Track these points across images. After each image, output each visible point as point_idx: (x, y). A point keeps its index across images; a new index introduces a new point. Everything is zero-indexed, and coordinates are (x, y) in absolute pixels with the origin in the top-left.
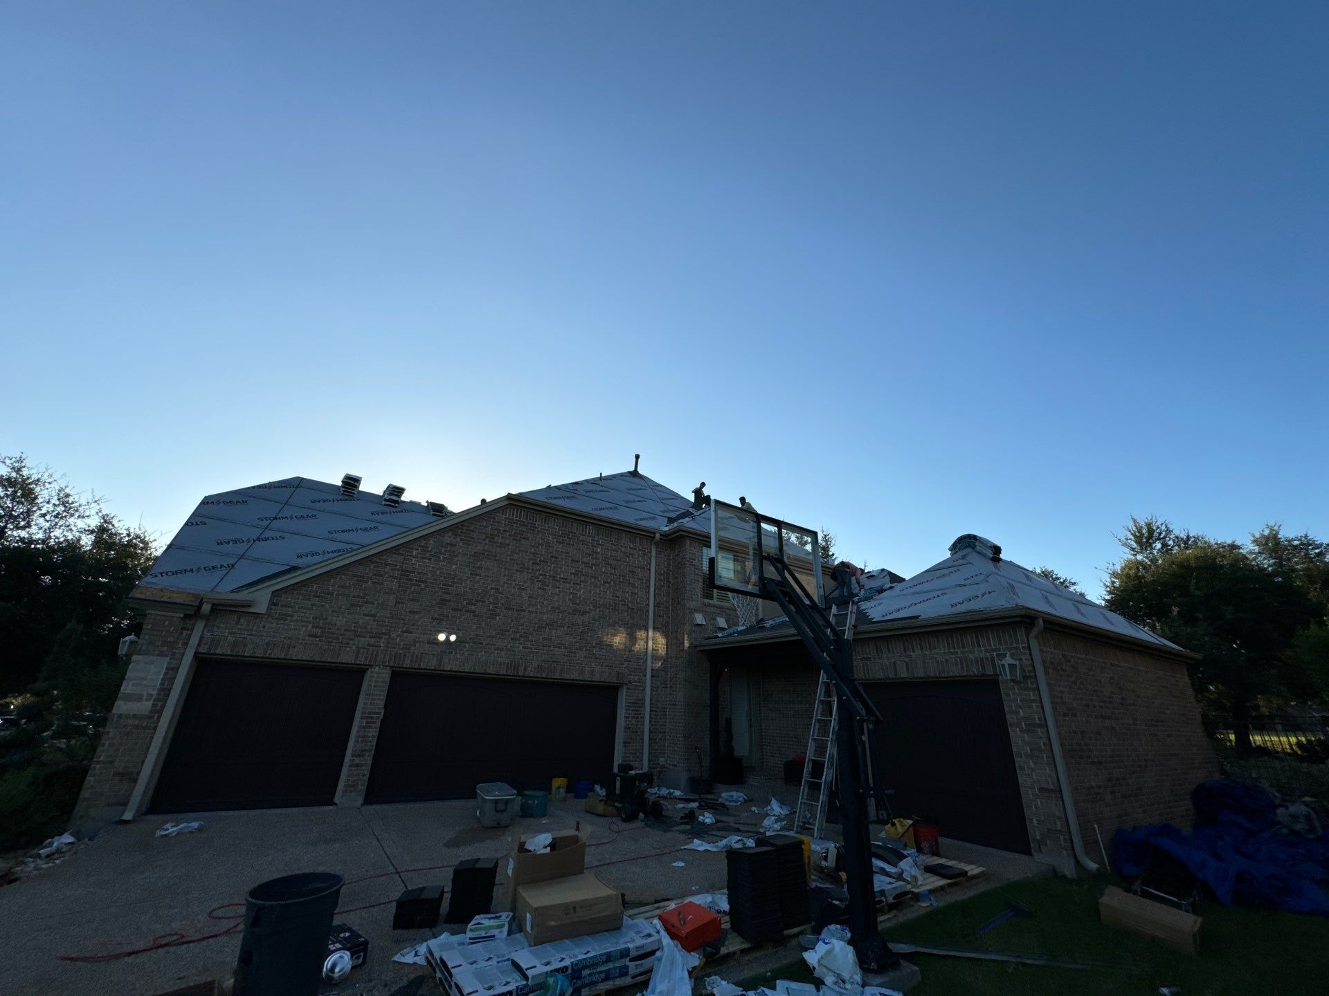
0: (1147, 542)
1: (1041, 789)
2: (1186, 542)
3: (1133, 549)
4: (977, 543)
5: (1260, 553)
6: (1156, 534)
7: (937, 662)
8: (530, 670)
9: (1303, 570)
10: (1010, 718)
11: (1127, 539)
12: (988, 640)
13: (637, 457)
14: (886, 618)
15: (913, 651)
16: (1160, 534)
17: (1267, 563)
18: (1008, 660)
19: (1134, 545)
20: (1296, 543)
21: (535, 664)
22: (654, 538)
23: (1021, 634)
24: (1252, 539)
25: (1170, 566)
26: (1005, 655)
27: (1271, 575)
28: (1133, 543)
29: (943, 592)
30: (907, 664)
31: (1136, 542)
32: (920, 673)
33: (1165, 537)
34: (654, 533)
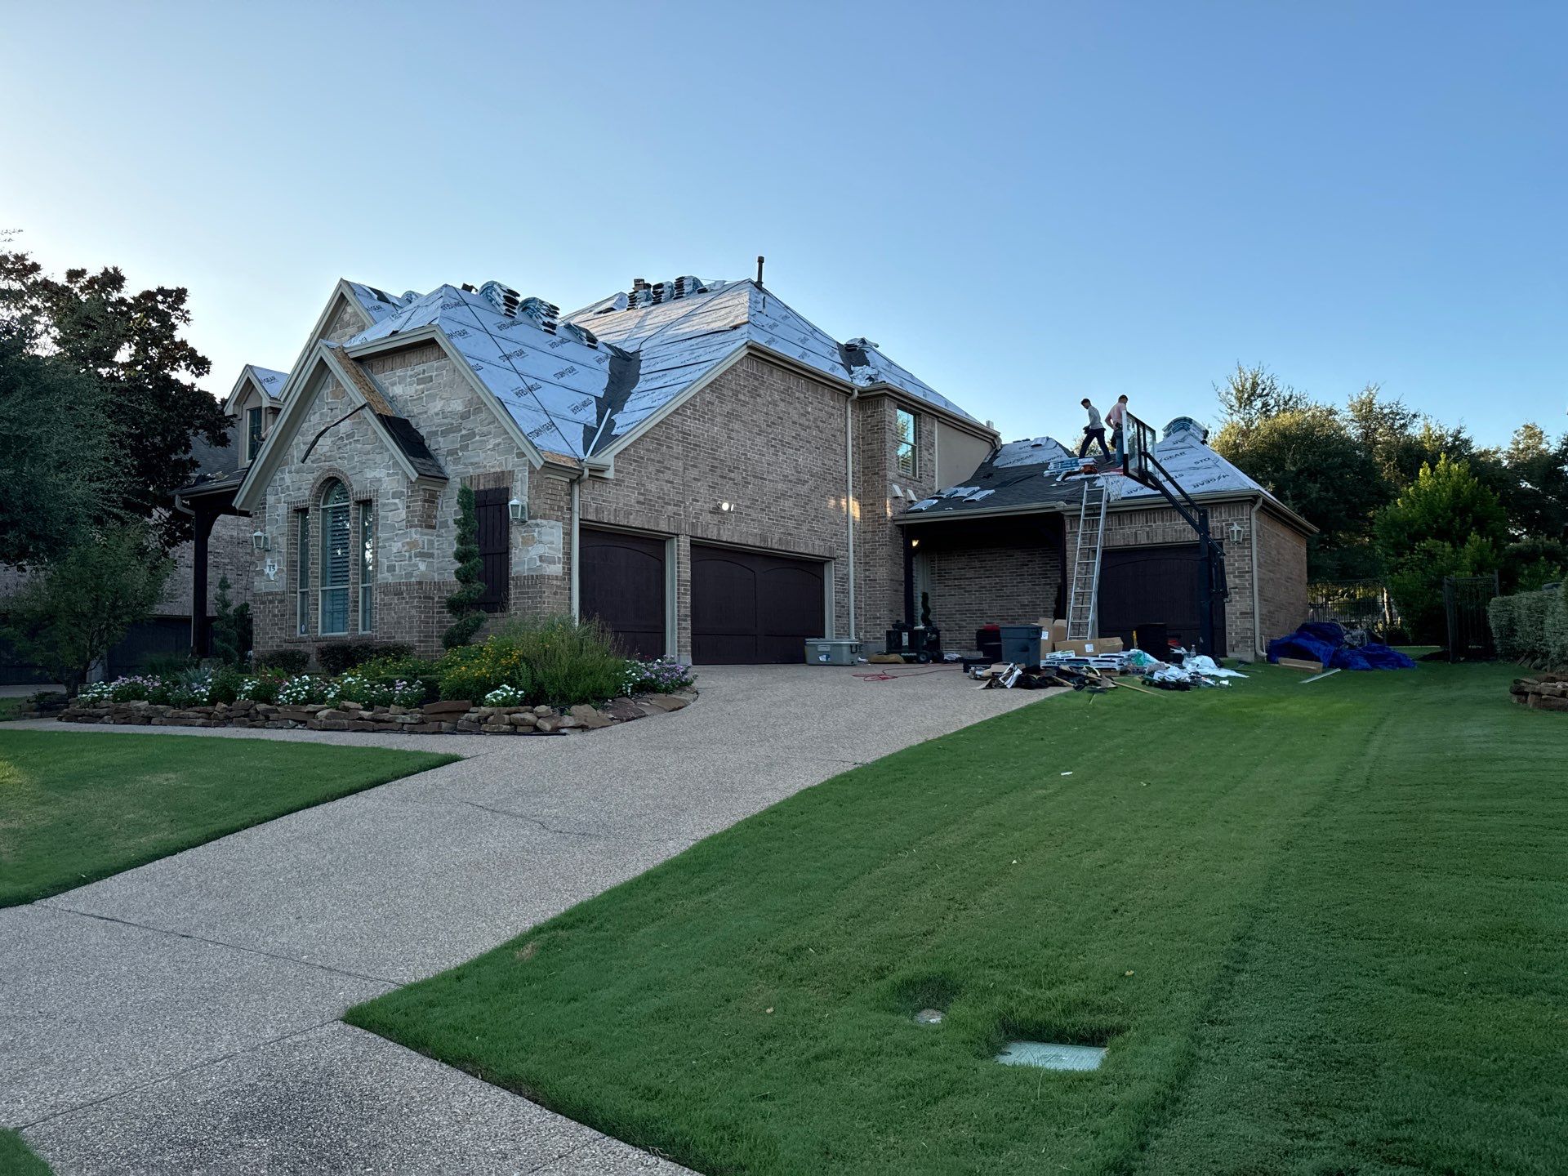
0: (1249, 398)
1: (1242, 613)
2: (1288, 405)
3: (1231, 407)
4: (1191, 426)
5: (1353, 420)
6: (1259, 391)
7: (1176, 531)
8: (774, 543)
9: (1385, 442)
10: (1227, 569)
11: (1228, 393)
12: (1221, 513)
13: (761, 260)
14: (1132, 495)
15: (1155, 522)
16: (1264, 390)
17: (1353, 432)
18: (1236, 528)
19: (1234, 402)
20: (1386, 411)
21: (777, 536)
22: (851, 395)
23: (1246, 508)
24: (1350, 403)
25: (1271, 433)
26: (1233, 524)
27: (1357, 447)
28: (1233, 399)
29: (1180, 473)
30: (1148, 533)
31: (1236, 398)
32: (1159, 539)
33: (1267, 395)
34: (852, 389)
